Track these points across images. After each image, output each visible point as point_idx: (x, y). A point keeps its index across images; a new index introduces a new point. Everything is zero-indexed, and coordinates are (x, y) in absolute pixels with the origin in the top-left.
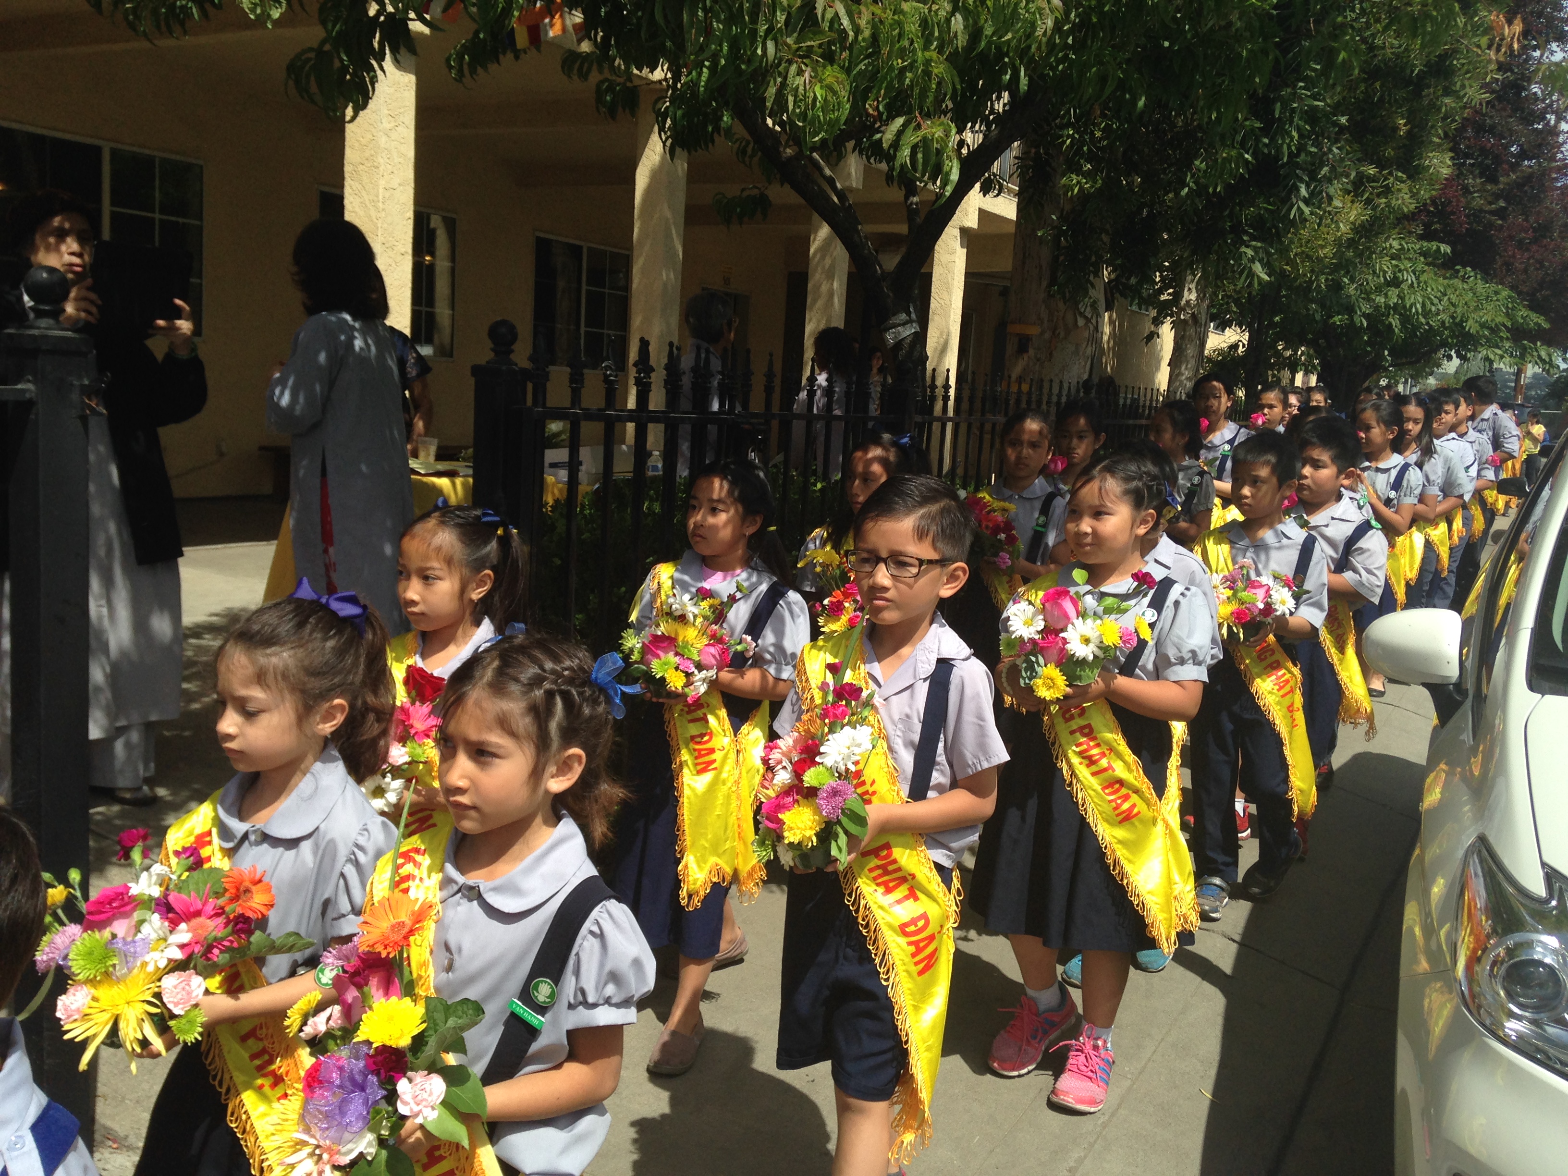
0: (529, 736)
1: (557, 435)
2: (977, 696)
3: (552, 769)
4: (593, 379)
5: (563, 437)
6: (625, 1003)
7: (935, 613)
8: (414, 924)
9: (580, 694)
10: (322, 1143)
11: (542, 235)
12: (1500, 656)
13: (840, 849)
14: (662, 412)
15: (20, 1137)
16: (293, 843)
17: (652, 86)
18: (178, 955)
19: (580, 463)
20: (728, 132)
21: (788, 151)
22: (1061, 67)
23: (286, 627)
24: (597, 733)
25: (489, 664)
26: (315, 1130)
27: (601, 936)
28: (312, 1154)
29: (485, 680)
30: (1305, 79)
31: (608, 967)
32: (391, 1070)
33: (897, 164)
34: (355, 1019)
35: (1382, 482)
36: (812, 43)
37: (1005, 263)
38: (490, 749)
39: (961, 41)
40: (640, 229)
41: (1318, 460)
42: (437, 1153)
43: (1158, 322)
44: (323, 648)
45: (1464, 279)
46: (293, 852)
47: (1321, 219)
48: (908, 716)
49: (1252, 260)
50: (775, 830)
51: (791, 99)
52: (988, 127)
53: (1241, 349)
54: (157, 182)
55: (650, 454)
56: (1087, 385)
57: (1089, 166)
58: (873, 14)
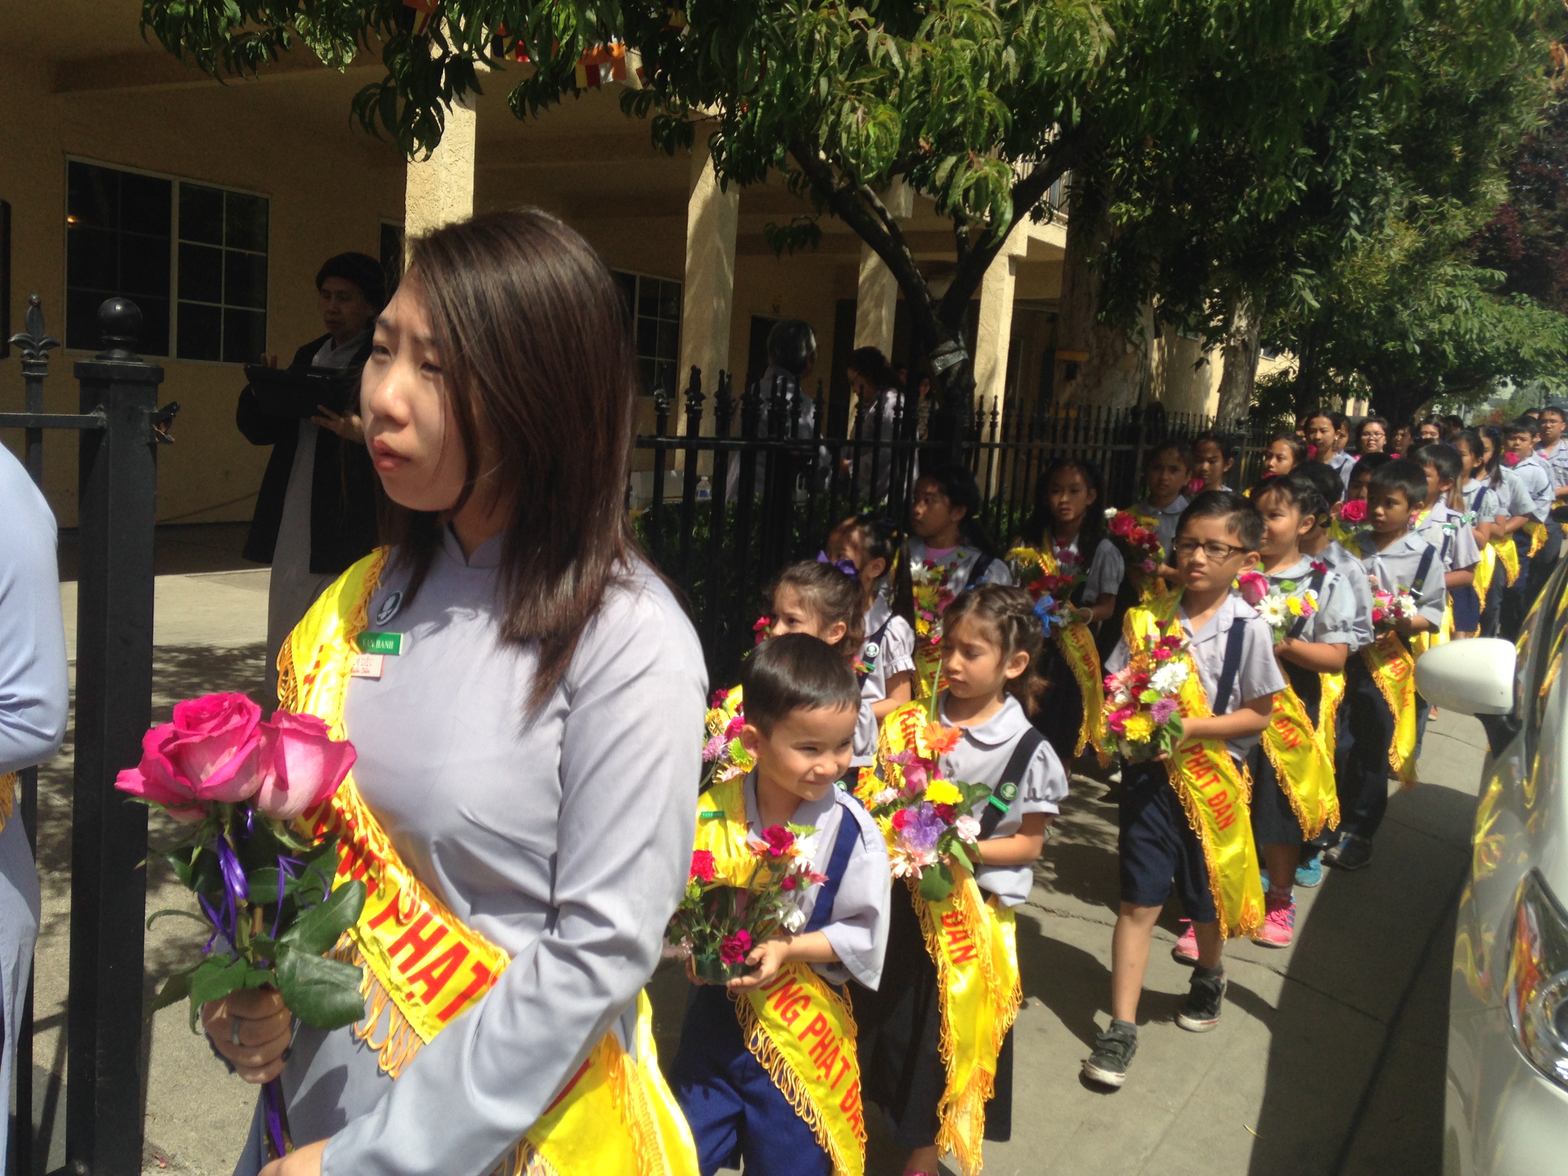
4: (645, 408)
14: (713, 439)
17: (706, 121)
20: (782, 164)
21: (841, 183)
22: (1113, 100)
30: (1361, 108)
33: (949, 202)
36: (865, 80)
37: (1053, 290)
39: (1013, 74)
40: (692, 259)
43: (1207, 348)
45: (1520, 305)
47: (1372, 246)
49: (1303, 287)
51: (844, 136)
52: (1039, 156)
53: (1291, 376)
54: (224, 215)
55: (699, 480)
56: (1135, 412)
57: (1138, 195)
58: (924, 51)
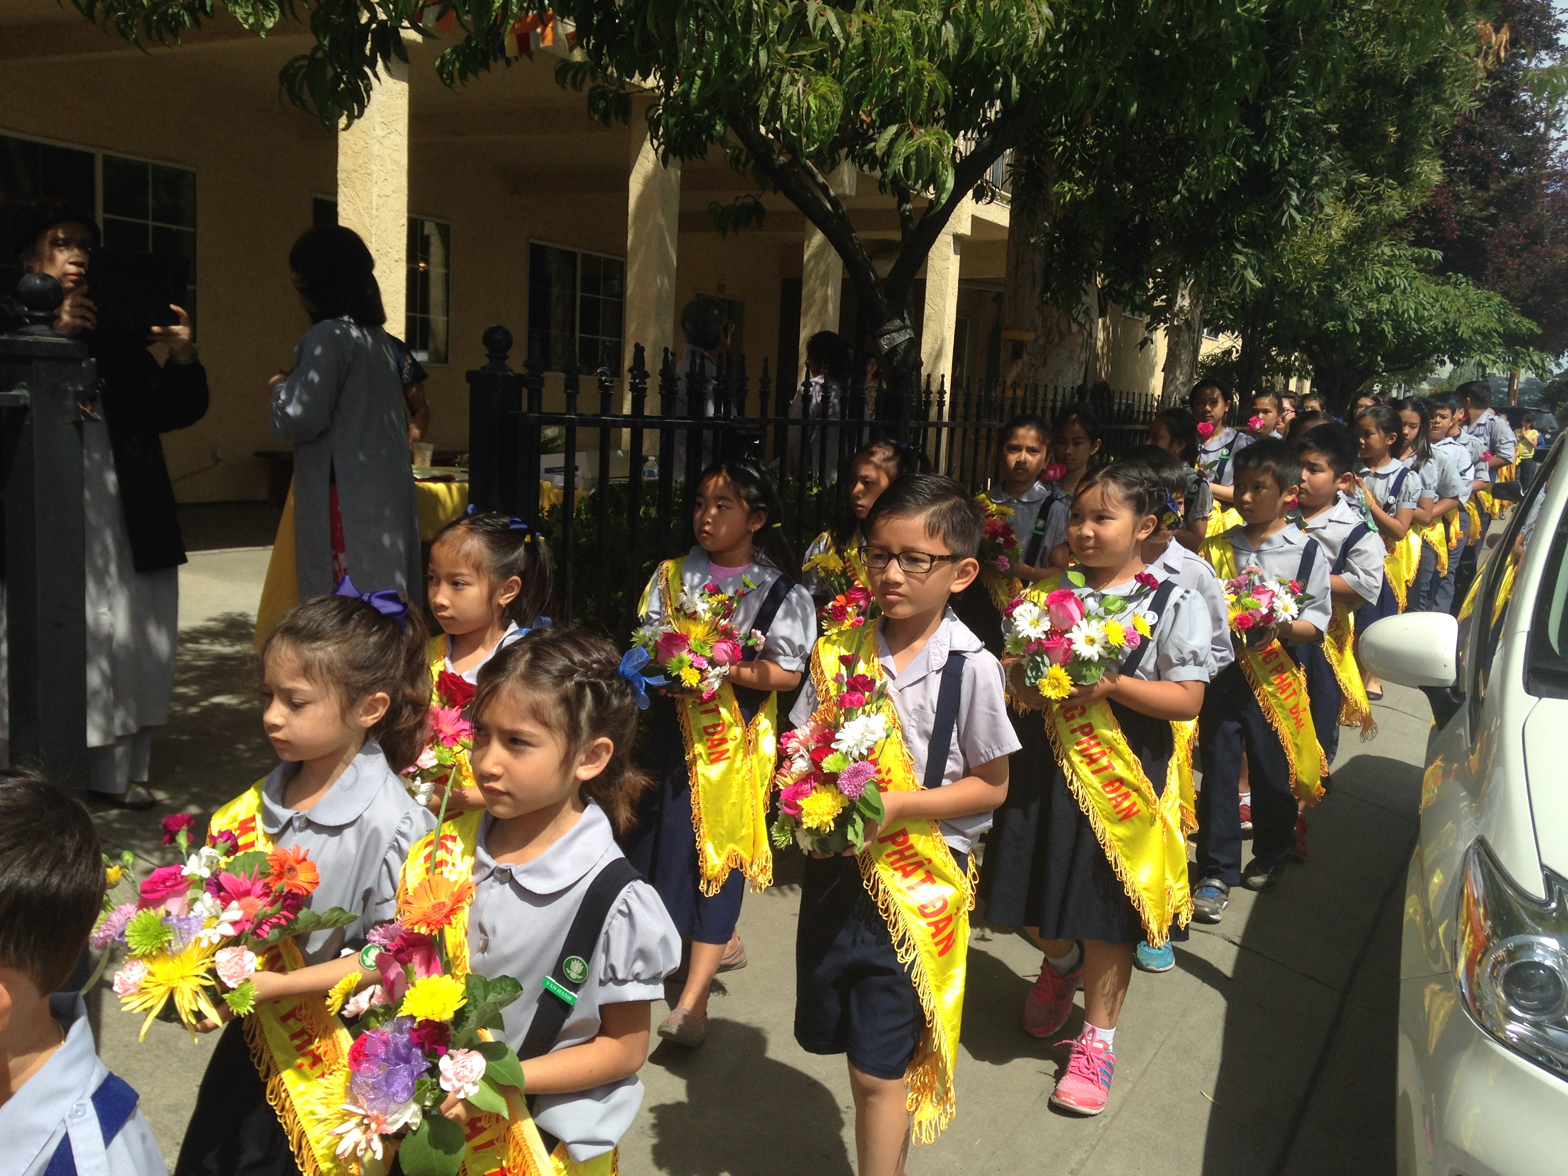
0: (561, 726)
1: (553, 440)
2: (989, 686)
3: (582, 757)
4: (588, 387)
5: (559, 442)
6: (653, 980)
7: (946, 607)
8: (454, 904)
9: (608, 685)
10: (369, 1113)
11: (537, 242)
12: (1496, 659)
13: (857, 834)
14: (658, 417)
15: (81, 1105)
16: (336, 830)
17: (644, 94)
18: (231, 932)
19: (576, 469)
20: (723, 141)
21: (782, 158)
22: (1052, 76)
23: (329, 624)
24: (624, 723)
25: (522, 656)
26: (362, 1100)
27: (629, 915)
28: (359, 1125)
29: (518, 672)
30: (1296, 87)
31: (637, 945)
32: (434, 1043)
33: (890, 171)
34: (397, 995)
35: (1381, 487)
36: (805, 53)
37: (997, 269)
38: (524, 738)
39: (953, 50)
40: (635, 236)
41: (1315, 465)
42: (479, 1125)
43: (1151, 328)
44: (366, 643)
45: (1456, 285)
46: (336, 839)
47: (1313, 225)
48: (921, 707)
49: (1244, 267)
50: (794, 816)
51: (784, 108)
52: (981, 133)
53: (1234, 355)
54: (150, 189)
55: (646, 460)
56: (1081, 390)
57: (1081, 173)
58: (864, 22)
